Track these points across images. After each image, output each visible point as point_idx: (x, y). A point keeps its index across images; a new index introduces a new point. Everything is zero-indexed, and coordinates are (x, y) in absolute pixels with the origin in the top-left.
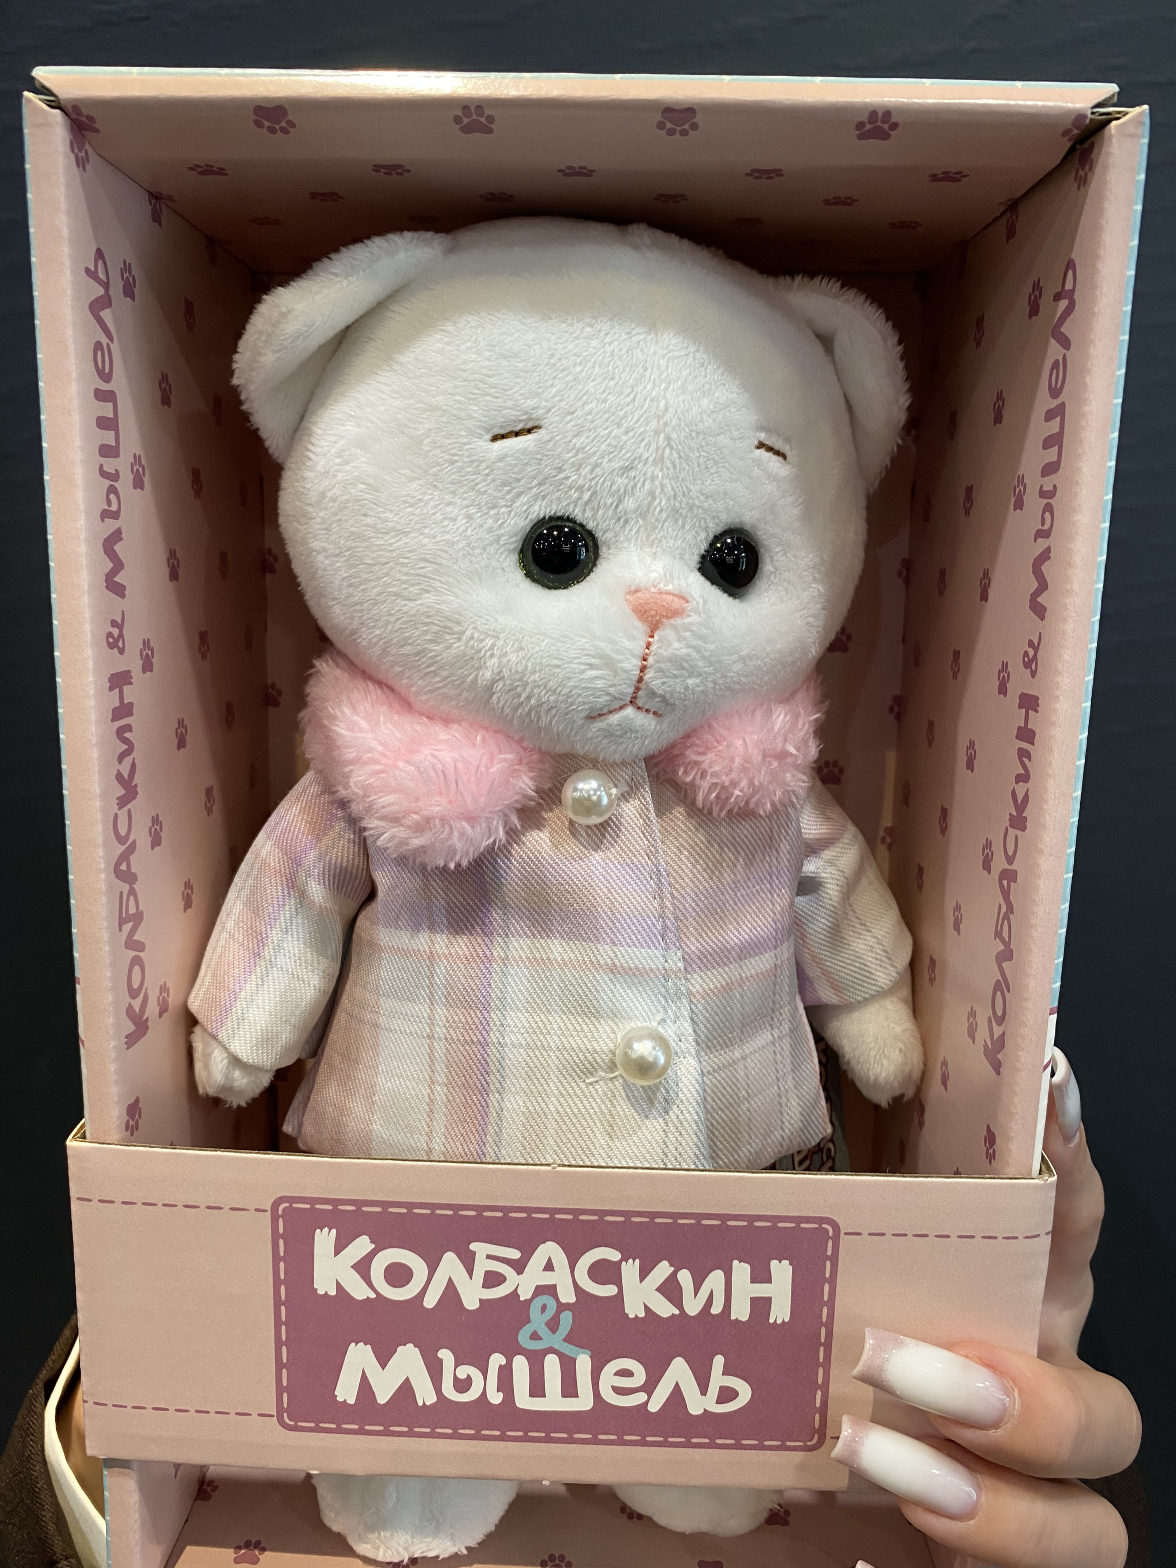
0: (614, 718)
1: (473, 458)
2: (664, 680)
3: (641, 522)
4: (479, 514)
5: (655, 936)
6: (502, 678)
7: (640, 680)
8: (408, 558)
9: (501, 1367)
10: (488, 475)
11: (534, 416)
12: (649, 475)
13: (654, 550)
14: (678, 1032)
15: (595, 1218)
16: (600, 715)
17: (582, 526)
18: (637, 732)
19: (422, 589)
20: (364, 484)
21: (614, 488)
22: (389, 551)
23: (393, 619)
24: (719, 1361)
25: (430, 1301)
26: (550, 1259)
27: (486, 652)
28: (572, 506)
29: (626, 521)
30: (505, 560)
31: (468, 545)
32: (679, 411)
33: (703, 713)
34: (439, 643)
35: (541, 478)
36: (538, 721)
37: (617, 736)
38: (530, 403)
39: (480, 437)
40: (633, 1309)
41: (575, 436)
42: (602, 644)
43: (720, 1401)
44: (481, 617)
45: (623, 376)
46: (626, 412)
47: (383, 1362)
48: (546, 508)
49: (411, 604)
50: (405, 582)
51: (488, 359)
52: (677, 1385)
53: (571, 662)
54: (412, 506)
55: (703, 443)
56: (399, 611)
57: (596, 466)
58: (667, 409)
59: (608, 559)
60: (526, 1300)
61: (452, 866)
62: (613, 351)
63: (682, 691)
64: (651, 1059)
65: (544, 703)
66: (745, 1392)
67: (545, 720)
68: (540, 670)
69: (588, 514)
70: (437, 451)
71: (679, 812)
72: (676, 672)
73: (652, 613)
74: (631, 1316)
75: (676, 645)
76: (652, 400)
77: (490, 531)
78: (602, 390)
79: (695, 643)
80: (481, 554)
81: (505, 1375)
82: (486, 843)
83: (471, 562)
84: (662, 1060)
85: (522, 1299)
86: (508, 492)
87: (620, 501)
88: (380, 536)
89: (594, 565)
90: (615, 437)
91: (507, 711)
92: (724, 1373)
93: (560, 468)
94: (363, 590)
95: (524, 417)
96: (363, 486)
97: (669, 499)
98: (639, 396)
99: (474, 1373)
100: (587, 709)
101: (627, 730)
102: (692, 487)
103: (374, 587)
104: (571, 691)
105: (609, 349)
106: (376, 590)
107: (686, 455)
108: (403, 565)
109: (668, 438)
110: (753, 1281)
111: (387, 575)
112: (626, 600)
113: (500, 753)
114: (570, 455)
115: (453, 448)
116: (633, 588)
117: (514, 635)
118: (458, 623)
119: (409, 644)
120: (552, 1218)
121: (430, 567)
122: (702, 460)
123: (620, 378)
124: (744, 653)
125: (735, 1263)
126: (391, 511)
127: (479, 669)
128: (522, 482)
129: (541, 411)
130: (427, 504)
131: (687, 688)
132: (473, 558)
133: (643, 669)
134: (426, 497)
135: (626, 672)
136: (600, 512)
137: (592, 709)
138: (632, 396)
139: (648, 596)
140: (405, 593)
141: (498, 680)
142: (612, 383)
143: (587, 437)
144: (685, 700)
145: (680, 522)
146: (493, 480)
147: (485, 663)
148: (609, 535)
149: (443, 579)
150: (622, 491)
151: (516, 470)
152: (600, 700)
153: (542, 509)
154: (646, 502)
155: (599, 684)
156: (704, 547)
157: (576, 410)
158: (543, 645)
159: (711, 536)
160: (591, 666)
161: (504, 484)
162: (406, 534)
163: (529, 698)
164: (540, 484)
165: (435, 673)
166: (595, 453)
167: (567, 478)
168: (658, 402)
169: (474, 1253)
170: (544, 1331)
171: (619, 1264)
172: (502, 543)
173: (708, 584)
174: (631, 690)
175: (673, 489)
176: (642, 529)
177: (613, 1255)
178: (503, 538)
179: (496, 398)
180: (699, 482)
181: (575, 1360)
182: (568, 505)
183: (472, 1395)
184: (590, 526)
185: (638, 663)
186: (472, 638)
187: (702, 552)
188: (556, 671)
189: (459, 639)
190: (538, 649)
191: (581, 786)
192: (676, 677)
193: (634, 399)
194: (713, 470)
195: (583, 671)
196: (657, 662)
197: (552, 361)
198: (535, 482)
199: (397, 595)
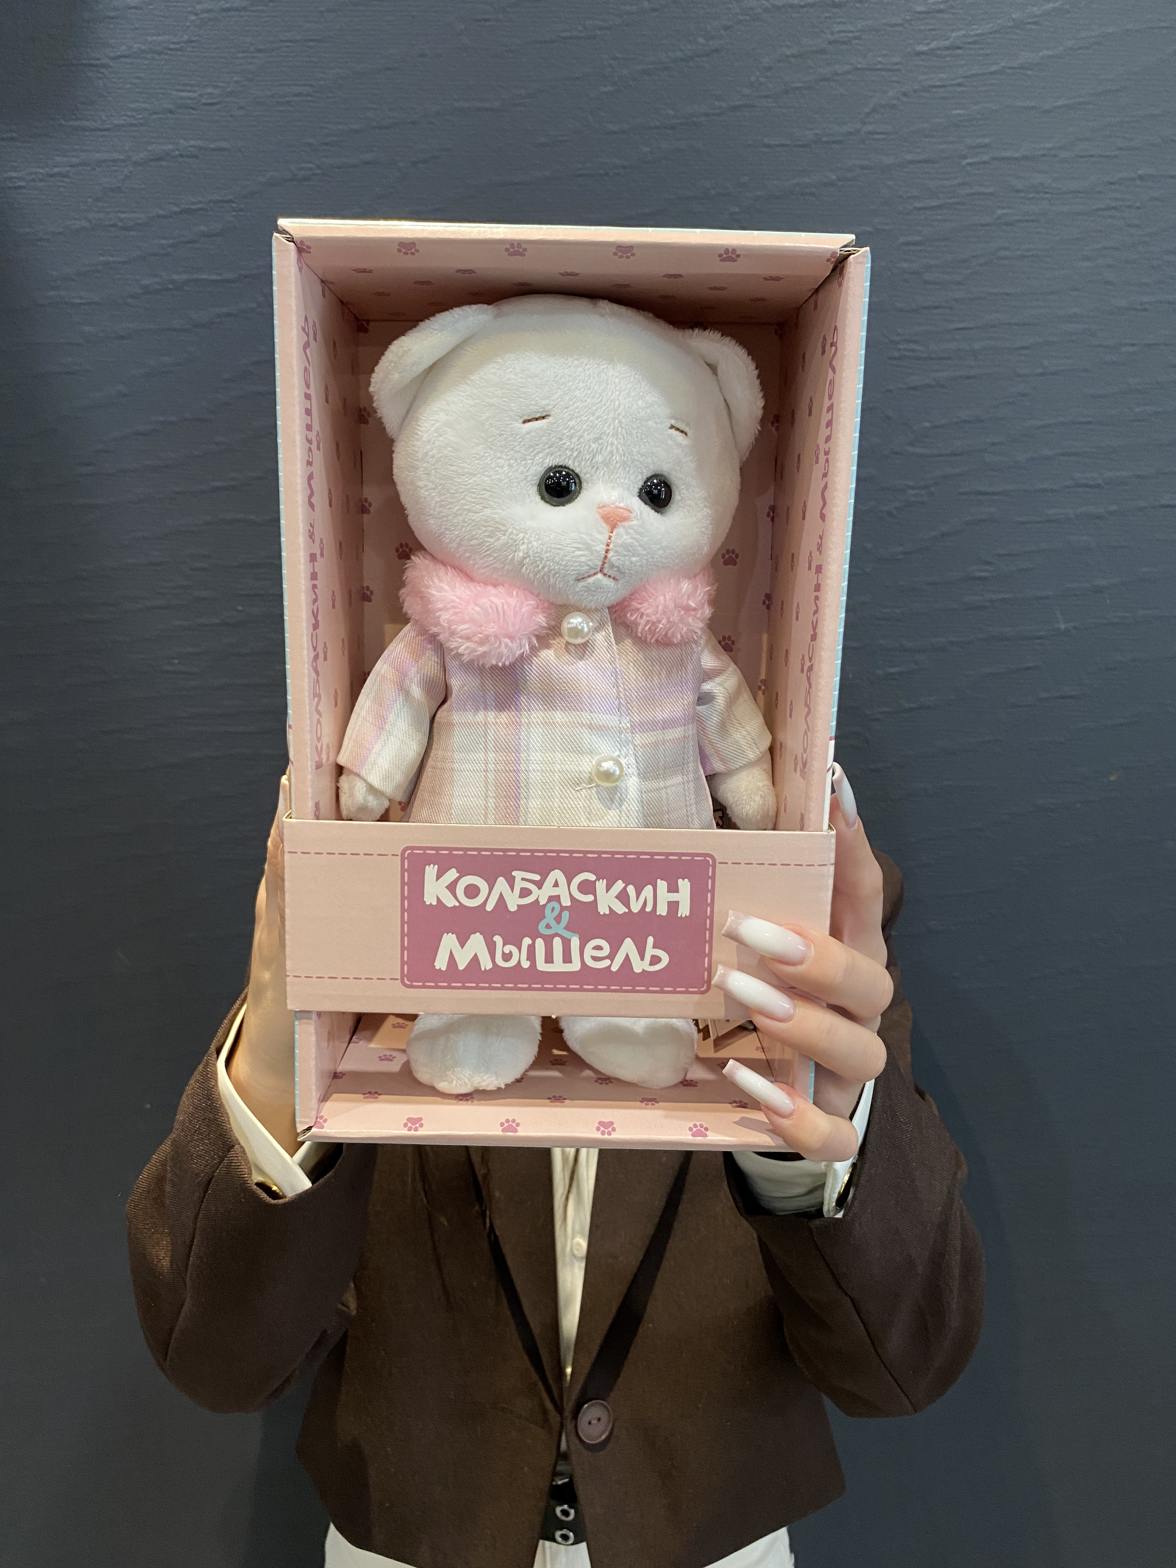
0: (591, 580)
1: (513, 432)
2: (619, 557)
3: (605, 469)
4: (515, 464)
5: (614, 708)
6: (529, 556)
7: (606, 557)
8: (476, 489)
9: (529, 946)
10: (521, 442)
11: (546, 410)
12: (610, 442)
13: (613, 485)
14: (627, 763)
15: (581, 855)
16: (583, 578)
17: (573, 471)
18: (603, 588)
19: (483, 506)
20: (450, 447)
21: (590, 449)
22: (465, 485)
23: (466, 525)
24: (650, 940)
25: (489, 907)
26: (556, 881)
27: (520, 541)
28: (567, 460)
29: (597, 468)
30: (530, 489)
31: (510, 481)
32: (626, 407)
33: (641, 579)
34: (492, 537)
35: (550, 443)
36: (548, 581)
37: (592, 591)
38: (544, 402)
39: (517, 421)
40: (603, 909)
41: (570, 420)
42: (584, 536)
43: (651, 964)
44: (517, 521)
45: (595, 388)
46: (597, 408)
47: (462, 944)
48: (553, 461)
49: (477, 515)
50: (474, 502)
51: (521, 378)
52: (627, 955)
53: (567, 546)
54: (478, 460)
55: (640, 425)
56: (469, 519)
57: (581, 437)
58: (619, 406)
59: (587, 489)
60: (543, 905)
61: (500, 665)
62: (590, 374)
63: (629, 564)
64: (612, 771)
65: (552, 570)
66: (665, 959)
67: (552, 581)
68: (550, 551)
69: (576, 464)
70: (493, 429)
71: (628, 642)
72: (625, 553)
73: (612, 519)
74: (602, 913)
75: (625, 537)
76: (611, 401)
77: (522, 473)
78: (584, 395)
79: (636, 536)
80: (517, 486)
81: (532, 949)
82: (518, 653)
83: (511, 491)
84: (618, 772)
85: (541, 904)
86: (532, 451)
87: (594, 457)
88: (460, 476)
89: (579, 493)
90: (591, 421)
91: (531, 575)
92: (654, 947)
93: (561, 438)
94: (449, 508)
95: (541, 410)
96: (450, 449)
97: (621, 456)
98: (604, 399)
99: (514, 950)
100: (576, 574)
101: (598, 587)
102: (633, 449)
103: (456, 506)
104: (567, 563)
105: (587, 373)
106: (457, 508)
107: (630, 431)
108: (473, 493)
109: (620, 422)
110: (669, 891)
111: (463, 499)
112: (598, 512)
113: (527, 601)
114: (566, 431)
115: (502, 427)
116: (601, 505)
117: (535, 531)
118: (504, 525)
119: (476, 539)
120: (558, 856)
121: (488, 494)
122: (639, 434)
123: (594, 389)
124: (664, 544)
125: (659, 880)
126: (466, 462)
127: (515, 551)
128: (540, 446)
129: (550, 407)
130: (486, 459)
131: (631, 563)
132: (512, 489)
133: (607, 551)
134: (487, 454)
135: (598, 552)
136: (583, 463)
137: (578, 574)
138: (600, 399)
139: (610, 509)
140: (474, 509)
141: (526, 557)
142: (589, 392)
143: (576, 421)
144: (630, 570)
145: (627, 469)
146: (524, 445)
147: (519, 547)
148: (588, 476)
149: (496, 500)
150: (595, 451)
151: (536, 439)
152: (584, 568)
153: (552, 461)
154: (608, 457)
155: (583, 559)
156: (641, 483)
157: (570, 406)
158: (552, 537)
159: (645, 478)
160: (579, 549)
161: (529, 448)
162: (475, 475)
163: (543, 568)
164: (549, 447)
165: (490, 555)
166: (580, 430)
167: (564, 444)
168: (615, 402)
169: (514, 877)
170: (553, 923)
171: (595, 882)
172: (528, 480)
173: (643, 504)
174: (600, 563)
175: (623, 450)
176: (606, 473)
177: (592, 877)
178: (529, 477)
179: (526, 399)
180: (638, 446)
181: (569, 941)
182: (565, 459)
183: (512, 963)
184: (577, 471)
185: (605, 547)
186: (512, 533)
187: (640, 487)
188: (559, 551)
189: (504, 535)
190: (548, 539)
191: (572, 621)
192: (625, 556)
193: (601, 400)
194: (645, 440)
195: (574, 552)
196: (614, 546)
197: (557, 379)
198: (547, 446)
199: (469, 510)
